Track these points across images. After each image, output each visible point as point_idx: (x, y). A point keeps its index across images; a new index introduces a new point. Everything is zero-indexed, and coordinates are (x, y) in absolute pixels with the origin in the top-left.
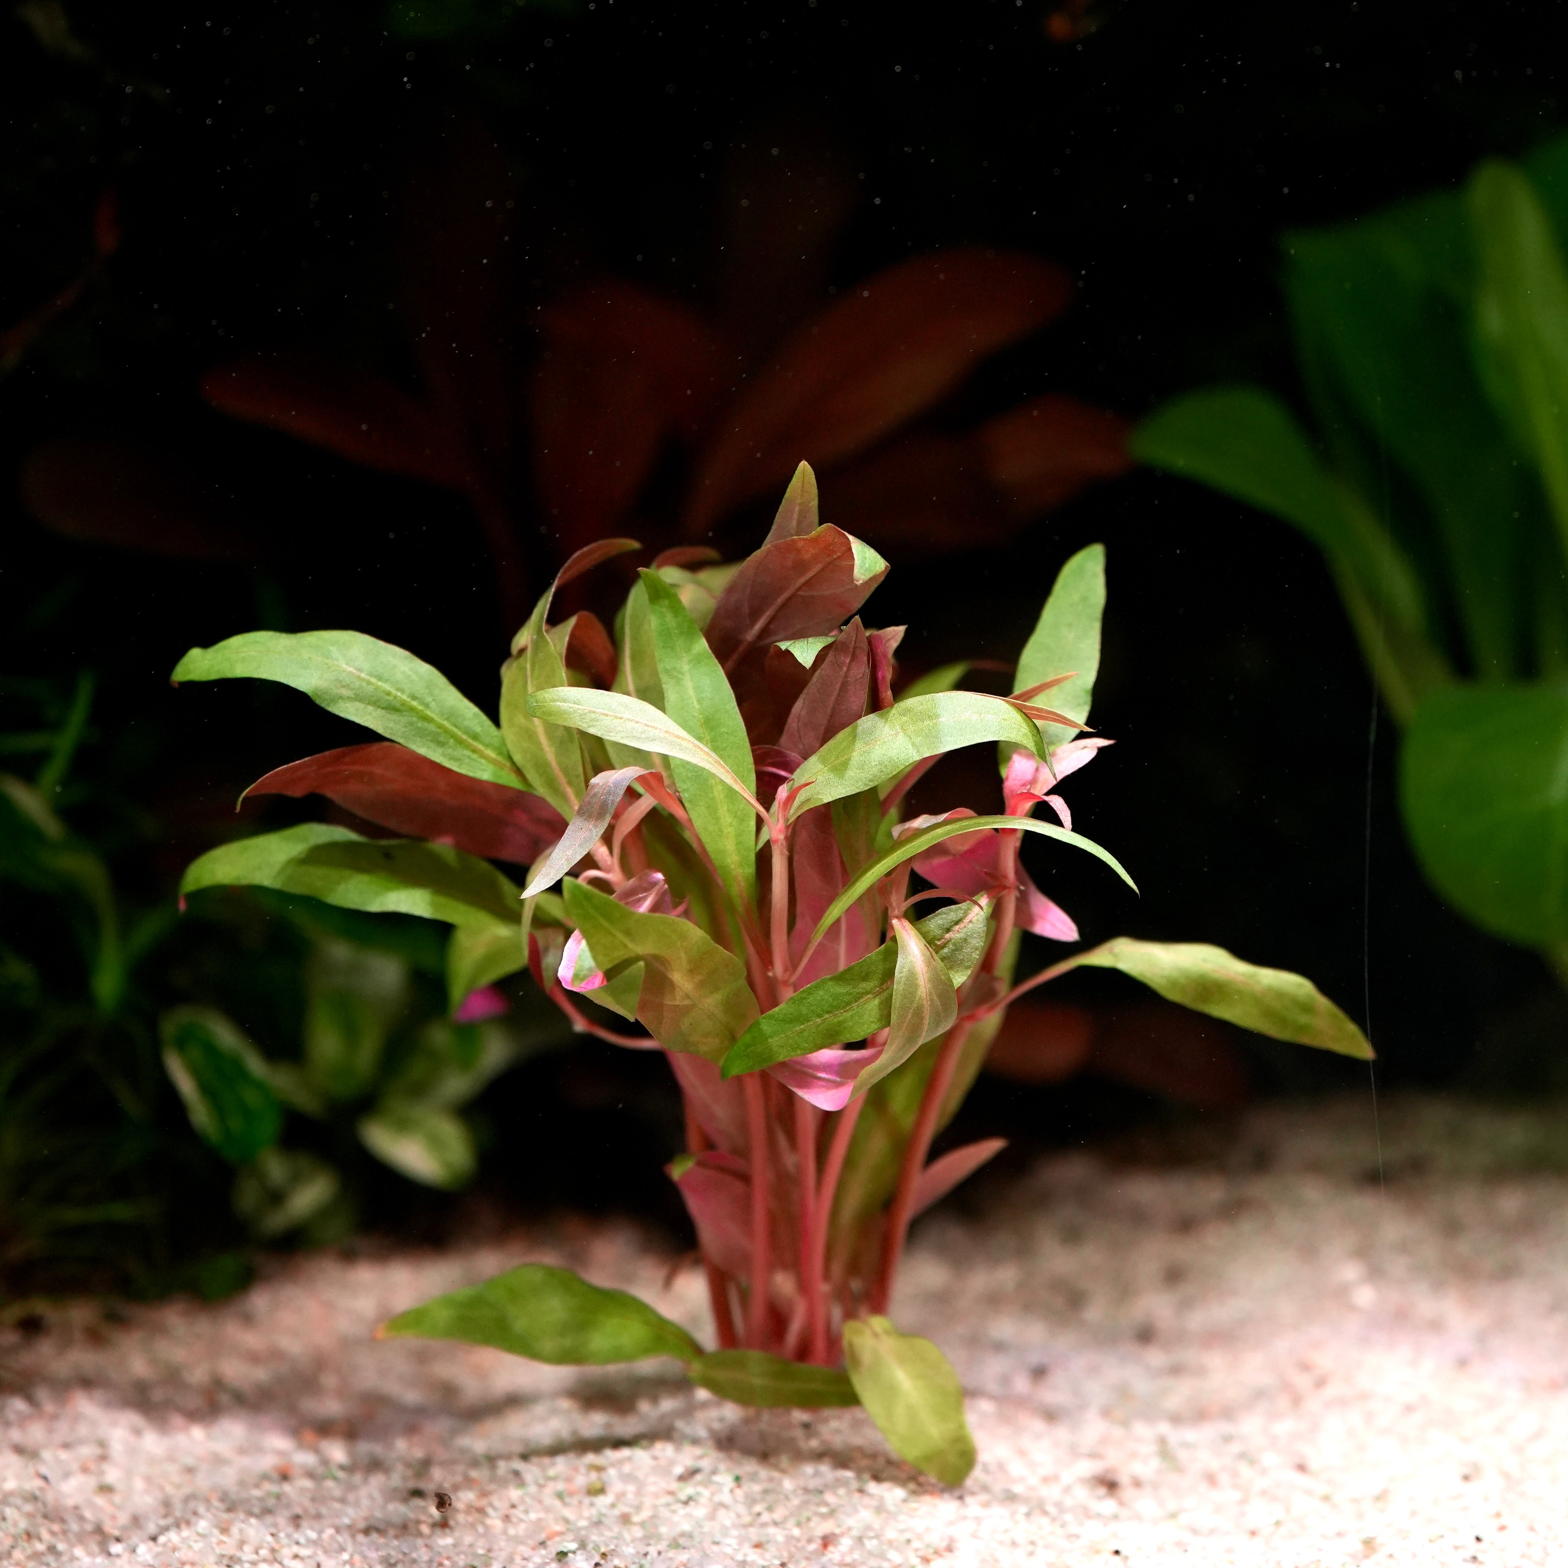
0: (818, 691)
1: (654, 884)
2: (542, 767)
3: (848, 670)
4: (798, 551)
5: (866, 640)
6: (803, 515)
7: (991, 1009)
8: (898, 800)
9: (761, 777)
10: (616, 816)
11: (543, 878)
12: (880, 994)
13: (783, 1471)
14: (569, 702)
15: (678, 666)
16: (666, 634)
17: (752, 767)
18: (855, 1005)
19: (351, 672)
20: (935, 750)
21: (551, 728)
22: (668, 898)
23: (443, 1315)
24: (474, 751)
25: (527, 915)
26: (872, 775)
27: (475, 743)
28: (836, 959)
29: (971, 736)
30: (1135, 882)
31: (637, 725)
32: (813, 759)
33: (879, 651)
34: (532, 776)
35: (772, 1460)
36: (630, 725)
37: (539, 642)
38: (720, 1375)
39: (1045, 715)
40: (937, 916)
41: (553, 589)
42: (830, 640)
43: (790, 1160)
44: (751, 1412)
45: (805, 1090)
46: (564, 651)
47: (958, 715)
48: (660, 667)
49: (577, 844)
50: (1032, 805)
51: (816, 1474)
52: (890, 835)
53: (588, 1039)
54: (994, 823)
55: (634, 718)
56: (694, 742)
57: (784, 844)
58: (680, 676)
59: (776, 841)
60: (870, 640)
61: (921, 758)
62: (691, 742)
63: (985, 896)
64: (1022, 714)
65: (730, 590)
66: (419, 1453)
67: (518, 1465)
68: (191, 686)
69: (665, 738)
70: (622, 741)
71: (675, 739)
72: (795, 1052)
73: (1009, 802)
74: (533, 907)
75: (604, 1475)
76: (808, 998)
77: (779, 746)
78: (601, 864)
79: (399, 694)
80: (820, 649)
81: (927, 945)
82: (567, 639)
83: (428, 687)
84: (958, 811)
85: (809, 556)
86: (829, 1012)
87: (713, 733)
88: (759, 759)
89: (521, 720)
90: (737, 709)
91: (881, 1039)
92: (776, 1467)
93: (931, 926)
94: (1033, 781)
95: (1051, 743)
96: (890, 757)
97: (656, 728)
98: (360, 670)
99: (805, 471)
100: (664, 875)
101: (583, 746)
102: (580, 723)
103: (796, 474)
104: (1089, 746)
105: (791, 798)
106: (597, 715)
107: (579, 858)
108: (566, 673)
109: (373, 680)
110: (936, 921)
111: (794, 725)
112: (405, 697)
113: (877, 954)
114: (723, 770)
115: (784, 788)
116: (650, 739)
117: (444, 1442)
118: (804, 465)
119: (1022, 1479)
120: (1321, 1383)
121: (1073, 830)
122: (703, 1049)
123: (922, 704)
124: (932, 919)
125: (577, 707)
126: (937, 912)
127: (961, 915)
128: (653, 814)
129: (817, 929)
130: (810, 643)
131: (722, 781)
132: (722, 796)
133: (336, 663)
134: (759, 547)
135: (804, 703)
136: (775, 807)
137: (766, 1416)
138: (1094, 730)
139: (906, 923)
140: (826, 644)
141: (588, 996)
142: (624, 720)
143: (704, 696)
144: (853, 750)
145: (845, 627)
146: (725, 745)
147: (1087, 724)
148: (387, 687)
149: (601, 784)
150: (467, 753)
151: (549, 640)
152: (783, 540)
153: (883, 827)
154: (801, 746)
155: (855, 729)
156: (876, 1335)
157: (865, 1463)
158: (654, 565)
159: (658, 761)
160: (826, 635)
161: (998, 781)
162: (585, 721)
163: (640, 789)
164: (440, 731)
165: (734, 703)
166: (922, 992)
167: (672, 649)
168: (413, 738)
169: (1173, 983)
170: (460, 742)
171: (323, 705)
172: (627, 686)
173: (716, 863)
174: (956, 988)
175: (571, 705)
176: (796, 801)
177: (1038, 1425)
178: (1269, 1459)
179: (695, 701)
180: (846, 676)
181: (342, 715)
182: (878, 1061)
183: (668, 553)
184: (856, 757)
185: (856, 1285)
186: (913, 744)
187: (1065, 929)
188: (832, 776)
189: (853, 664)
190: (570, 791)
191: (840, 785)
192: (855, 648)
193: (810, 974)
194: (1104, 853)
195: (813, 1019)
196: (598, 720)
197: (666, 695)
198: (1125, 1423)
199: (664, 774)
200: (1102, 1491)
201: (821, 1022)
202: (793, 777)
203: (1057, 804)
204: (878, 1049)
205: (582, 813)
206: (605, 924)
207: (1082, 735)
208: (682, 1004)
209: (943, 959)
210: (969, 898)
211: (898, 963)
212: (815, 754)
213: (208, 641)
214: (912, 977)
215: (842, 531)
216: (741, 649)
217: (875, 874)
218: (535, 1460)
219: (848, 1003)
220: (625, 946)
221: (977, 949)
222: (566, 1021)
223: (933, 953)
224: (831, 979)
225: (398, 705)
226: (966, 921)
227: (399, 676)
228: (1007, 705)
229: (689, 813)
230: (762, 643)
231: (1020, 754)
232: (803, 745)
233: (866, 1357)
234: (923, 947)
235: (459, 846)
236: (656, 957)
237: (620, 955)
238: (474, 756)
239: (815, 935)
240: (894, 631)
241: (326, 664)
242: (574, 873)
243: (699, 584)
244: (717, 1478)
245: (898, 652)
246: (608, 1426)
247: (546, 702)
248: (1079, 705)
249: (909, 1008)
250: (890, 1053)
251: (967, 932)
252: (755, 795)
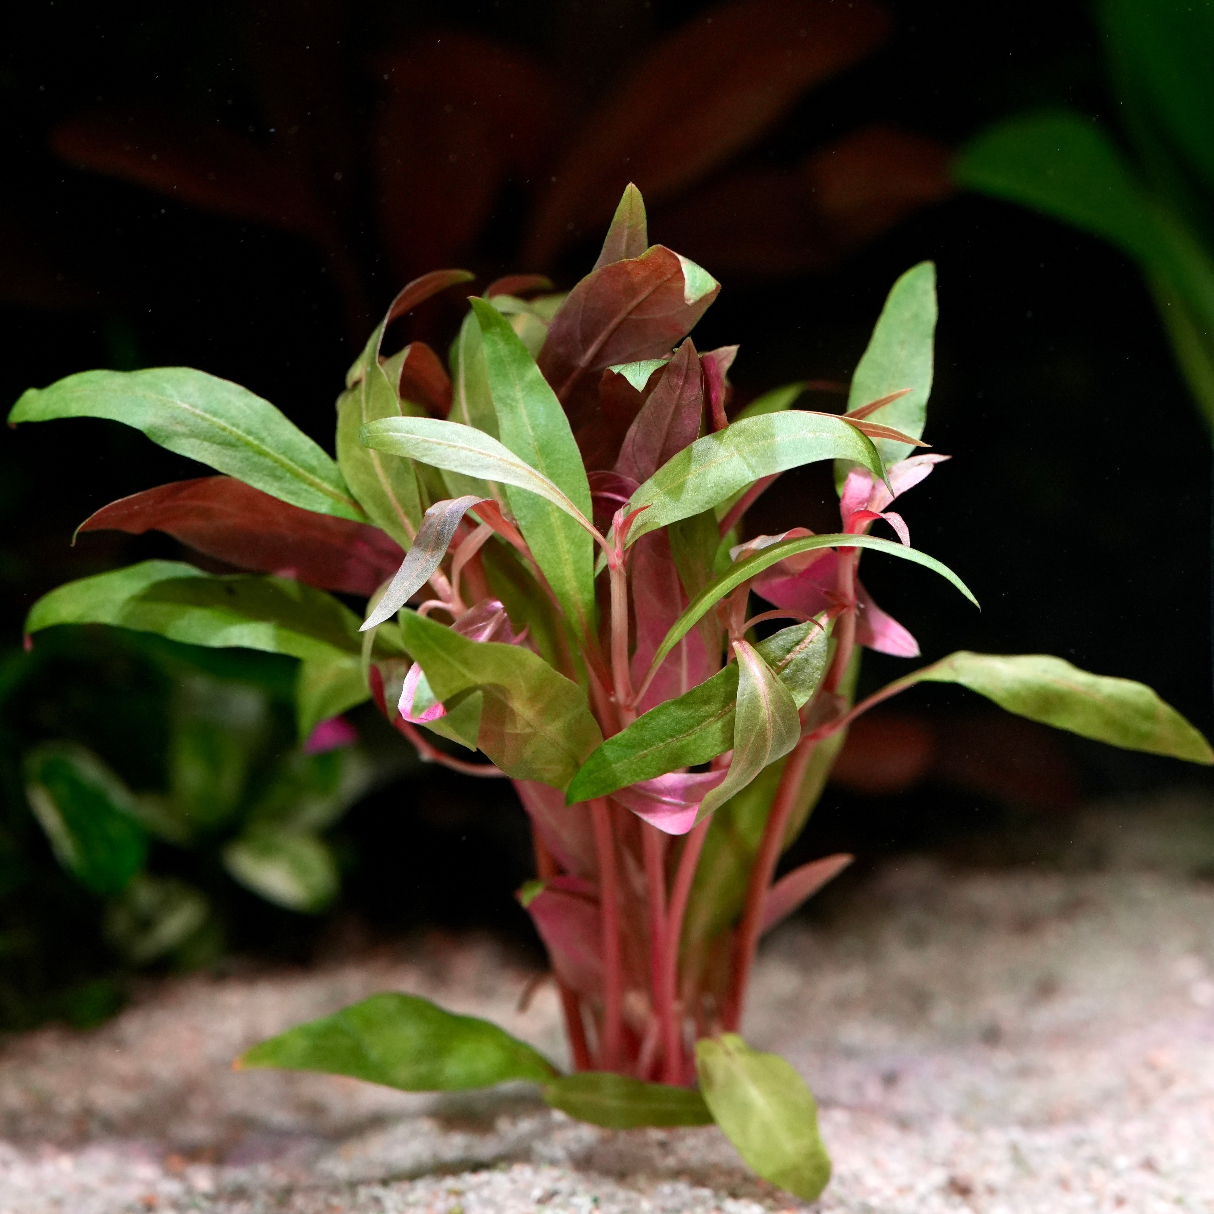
0: (652, 414)
1: (493, 613)
2: (380, 499)
3: (681, 393)
4: (628, 274)
5: (698, 361)
6: (632, 238)
7: (833, 728)
8: (736, 521)
9: (597, 502)
10: (455, 545)
11: (382, 610)
12: (722, 716)
13: (641, 1191)
14: (402, 432)
15: (511, 393)
16: (499, 362)
17: (588, 492)
18: (697, 728)
19: (186, 409)
20: (771, 470)
21: (387, 459)
22: (507, 626)
23: (300, 1045)
24: (312, 484)
25: (367, 646)
26: (707, 497)
27: (311, 477)
28: (678, 682)
29: (806, 455)
30: (977, 598)
31: (471, 454)
32: (649, 483)
33: (712, 372)
34: (369, 507)
35: (630, 1180)
36: (464, 453)
37: (373, 374)
38: (577, 1097)
39: (880, 432)
40: (777, 636)
41: (386, 321)
42: (662, 363)
43: (638, 882)
44: (607, 1133)
45: (650, 815)
46: (398, 382)
47: (792, 435)
48: (494, 395)
49: (414, 575)
50: (870, 522)
51: (674, 1193)
52: (728, 556)
53: (435, 768)
54: (832, 541)
55: (467, 446)
56: (529, 469)
57: (622, 570)
58: (514, 404)
59: (614, 566)
60: (702, 362)
61: (757, 478)
62: (526, 469)
63: (825, 615)
64: (858, 432)
65: (562, 316)
66: (282, 1180)
67: (378, 1191)
68: (28, 427)
69: (499, 466)
70: (456, 470)
71: (508, 466)
72: (639, 776)
73: (846, 521)
74: (373, 637)
75: (463, 1200)
76: (650, 723)
77: (615, 471)
78: (441, 594)
79: (234, 429)
80: (652, 372)
81: (769, 667)
82: (401, 370)
83: (263, 422)
84: (795, 531)
85: (640, 278)
86: (672, 736)
87: (548, 460)
88: (595, 485)
89: (356, 452)
90: (572, 436)
91: (725, 760)
92: (634, 1187)
93: (772, 647)
94: (870, 499)
95: (888, 460)
96: (725, 479)
97: (490, 456)
98: (195, 406)
99: (633, 193)
100: (503, 603)
101: (420, 477)
102: (413, 453)
103: (623, 196)
104: (925, 462)
105: (627, 523)
106: (431, 444)
107: (417, 588)
108: (400, 404)
109: (208, 416)
110: (777, 642)
111: (629, 449)
112: (240, 432)
113: (719, 677)
114: (558, 496)
115: (620, 513)
116: (484, 467)
117: (308, 1164)
118: (631, 188)
119: (876, 1191)
120: (1167, 1082)
121: (911, 547)
122: (547, 776)
123: (756, 424)
124: (772, 640)
125: (410, 436)
126: (777, 633)
127: (802, 635)
128: (491, 542)
129: (657, 653)
130: (642, 366)
131: (558, 509)
132: (559, 523)
133: (170, 400)
134: (589, 271)
135: (638, 427)
136: (612, 532)
137: (622, 1136)
138: (931, 445)
139: (747, 645)
140: (659, 366)
141: (428, 727)
142: (457, 448)
143: (538, 422)
144: (688, 473)
145: (677, 349)
146: (560, 471)
147: (924, 439)
148: (222, 423)
149: (437, 514)
150: (305, 487)
151: (382, 371)
152: (613, 263)
153: (722, 549)
154: (637, 471)
155: (690, 451)
156: (728, 1053)
157: (722, 1180)
158: (486, 294)
159: (494, 490)
160: (659, 357)
161: (835, 501)
162: (418, 450)
163: (477, 518)
164: (276, 465)
165: (568, 429)
166: (764, 714)
167: (505, 376)
168: (249, 473)
169: (1015, 696)
170: (297, 476)
171: (159, 442)
172: (462, 415)
173: (555, 589)
174: (798, 709)
175: (403, 435)
176: (632, 525)
177: (891, 1133)
178: (1122, 1162)
179: (529, 427)
180: (680, 398)
181: (178, 451)
182: (723, 783)
183: (501, 282)
184: (691, 479)
185: (709, 1001)
186: (749, 466)
187: (906, 646)
188: (668, 500)
189: (686, 386)
190: (407, 522)
191: (677, 508)
192: (688, 370)
193: (652, 699)
194: (943, 568)
195: (657, 743)
196: (431, 450)
197: (500, 423)
198: (977, 1130)
199: (501, 503)
200: (957, 1199)
201: (664, 746)
202: (629, 501)
203: (895, 522)
204: (722, 771)
205: (420, 544)
206: (443, 654)
207: (918, 451)
208: (523, 732)
209: (784, 680)
210: (809, 618)
211: (740, 686)
212: (651, 478)
213: (42, 383)
214: (754, 699)
215: (672, 252)
216: (574, 375)
217: (714, 597)
218: (395, 1186)
219: (691, 727)
220: (464, 676)
221: (818, 669)
222: (413, 750)
223: (775, 674)
224: (673, 703)
225: (233, 441)
226: (807, 641)
227: (234, 412)
228: (842, 423)
229: (527, 541)
230: (595, 369)
231: (856, 472)
232: (639, 469)
233: (719, 1075)
234: (764, 669)
235: (301, 579)
236: (497, 687)
237: (457, 685)
238: (312, 489)
239: (656, 659)
240: (727, 351)
241: (160, 400)
242: (412, 604)
243: (531, 312)
244: (576, 1200)
245: (732, 373)
246: (468, 1147)
247: (379, 432)
248: (914, 422)
249: (752, 730)
250: (734, 775)
251: (808, 652)
252: (592, 521)
